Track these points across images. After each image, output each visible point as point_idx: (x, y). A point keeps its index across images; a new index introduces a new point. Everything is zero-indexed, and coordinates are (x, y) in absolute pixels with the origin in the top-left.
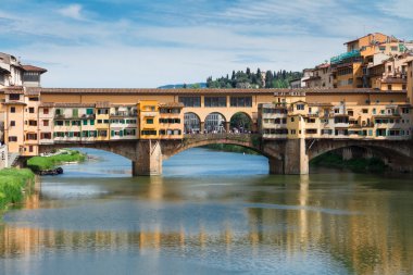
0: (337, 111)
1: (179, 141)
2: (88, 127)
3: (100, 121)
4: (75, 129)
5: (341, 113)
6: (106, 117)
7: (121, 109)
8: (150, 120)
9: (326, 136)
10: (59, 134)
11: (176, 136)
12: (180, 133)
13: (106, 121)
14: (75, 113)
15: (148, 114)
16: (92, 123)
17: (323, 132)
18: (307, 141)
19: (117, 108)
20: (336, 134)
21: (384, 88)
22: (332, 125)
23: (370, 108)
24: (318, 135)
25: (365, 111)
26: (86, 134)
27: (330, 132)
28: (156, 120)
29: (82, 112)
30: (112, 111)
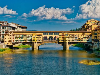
0: (75, 36)
1: (41, 42)
3: (24, 38)
4: (19, 39)
7: (29, 35)
8: (34, 38)
10: (16, 41)
11: (40, 41)
12: (41, 40)
13: (26, 38)
14: (19, 36)
15: (34, 36)
16: (23, 38)
17: (72, 40)
18: (68, 42)
19: (28, 35)
20: (75, 41)
21: (88, 31)
23: (83, 35)
24: (71, 41)
27: (73, 40)
28: (36, 38)
29: (21, 36)
30: (27, 36)
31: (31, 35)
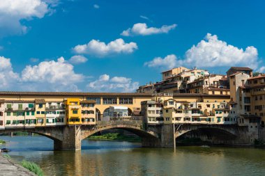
0: (192, 106)
1: (93, 126)
2: (30, 117)
3: (38, 113)
4: (21, 118)
5: (194, 107)
6: (43, 109)
7: (53, 104)
8: (75, 111)
9: (187, 122)
11: (91, 123)
13: (43, 113)
14: (20, 106)
15: (74, 107)
16: (33, 114)
17: (185, 119)
18: (176, 125)
19: (50, 103)
20: (193, 120)
21: (211, 93)
22: (190, 115)
23: (210, 104)
24: (182, 121)
25: (208, 106)
26: (29, 121)
27: (188, 119)
28: (80, 111)
29: (25, 106)
30: (47, 105)
31: (59, 103)
